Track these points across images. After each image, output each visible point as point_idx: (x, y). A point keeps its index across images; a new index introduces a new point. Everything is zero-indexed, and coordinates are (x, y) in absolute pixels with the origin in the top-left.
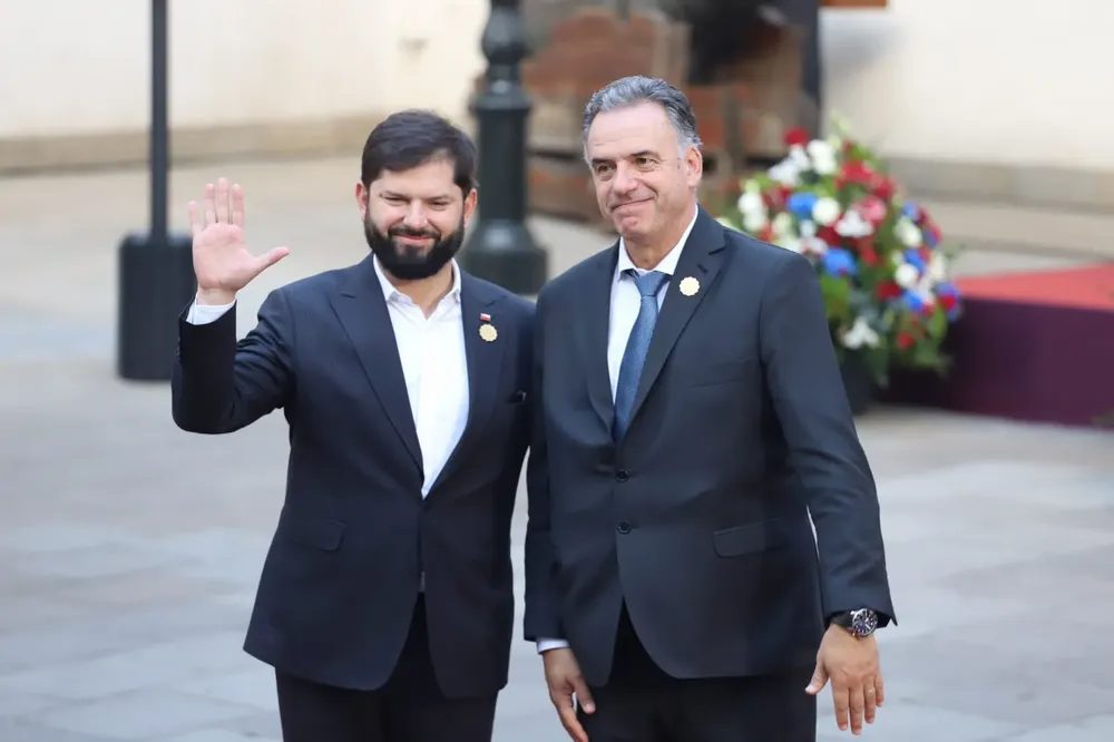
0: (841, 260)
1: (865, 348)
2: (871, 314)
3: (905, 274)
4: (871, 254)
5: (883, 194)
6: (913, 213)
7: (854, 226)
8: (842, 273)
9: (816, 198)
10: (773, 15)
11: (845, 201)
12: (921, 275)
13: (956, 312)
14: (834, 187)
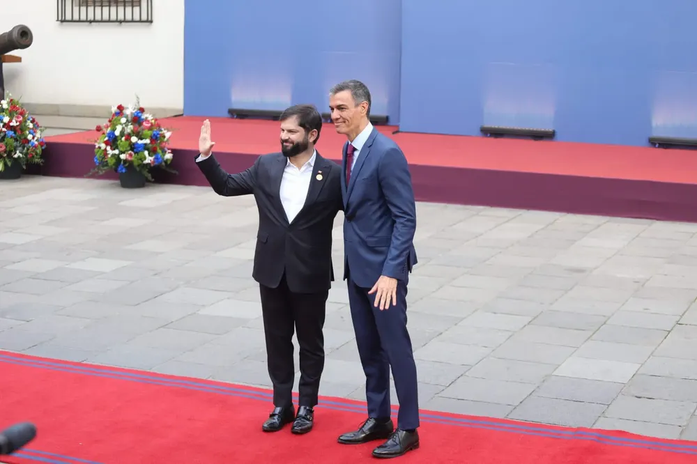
0: (11, 133)
1: (19, 157)
2: (20, 148)
3: (30, 137)
4: (19, 131)
5: (22, 114)
6: (31, 119)
7: (14, 123)
8: (12, 137)
9: (4, 116)
11: (11, 116)
12: (33, 138)
14: (7, 112)
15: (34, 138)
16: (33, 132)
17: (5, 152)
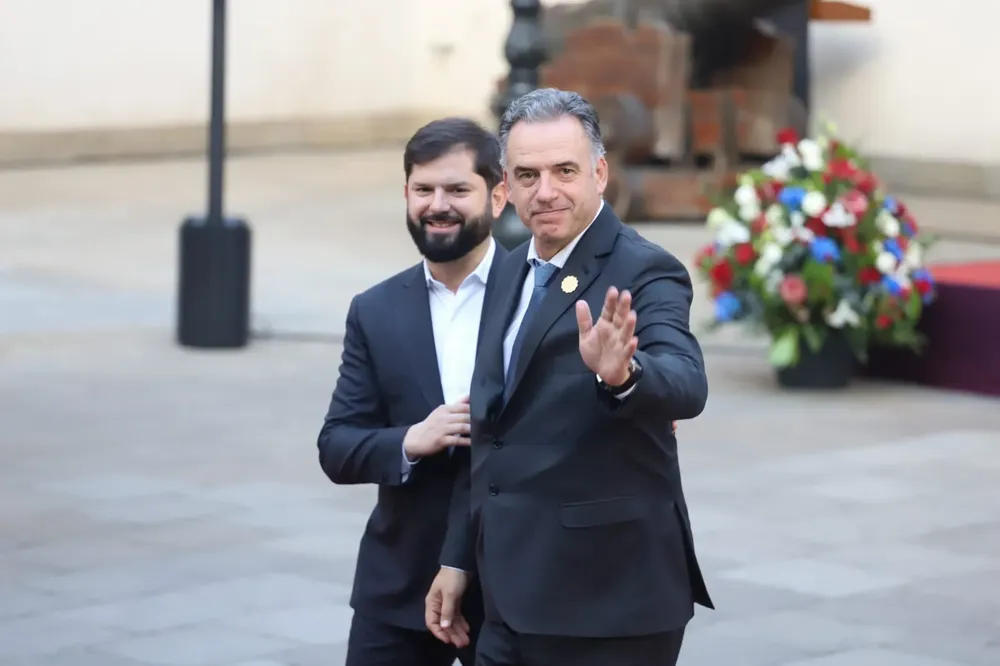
0: (827, 247)
1: (847, 326)
2: (854, 297)
3: (885, 262)
4: (855, 242)
5: (866, 188)
6: (893, 207)
7: (838, 217)
8: (828, 259)
9: (805, 191)
10: (766, 27)
11: (831, 195)
12: (898, 263)
13: (930, 296)
14: (821, 182)
15: (897, 268)
16: (898, 246)
17: (805, 303)
